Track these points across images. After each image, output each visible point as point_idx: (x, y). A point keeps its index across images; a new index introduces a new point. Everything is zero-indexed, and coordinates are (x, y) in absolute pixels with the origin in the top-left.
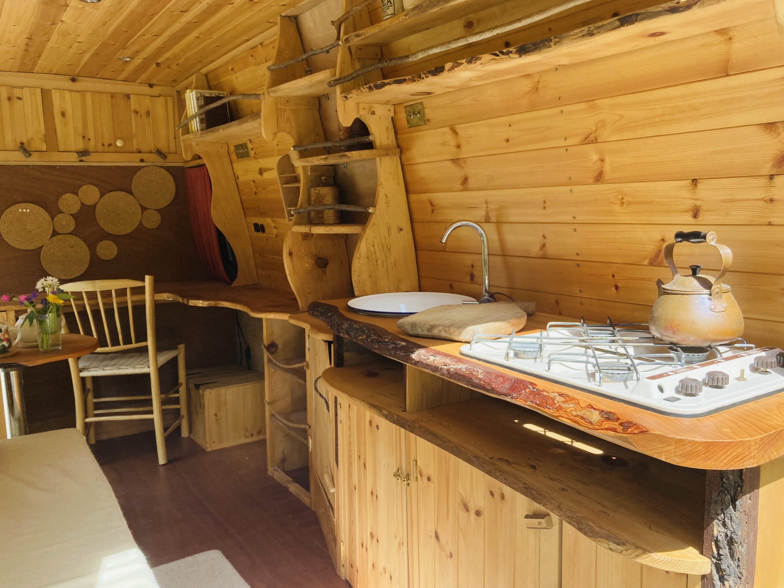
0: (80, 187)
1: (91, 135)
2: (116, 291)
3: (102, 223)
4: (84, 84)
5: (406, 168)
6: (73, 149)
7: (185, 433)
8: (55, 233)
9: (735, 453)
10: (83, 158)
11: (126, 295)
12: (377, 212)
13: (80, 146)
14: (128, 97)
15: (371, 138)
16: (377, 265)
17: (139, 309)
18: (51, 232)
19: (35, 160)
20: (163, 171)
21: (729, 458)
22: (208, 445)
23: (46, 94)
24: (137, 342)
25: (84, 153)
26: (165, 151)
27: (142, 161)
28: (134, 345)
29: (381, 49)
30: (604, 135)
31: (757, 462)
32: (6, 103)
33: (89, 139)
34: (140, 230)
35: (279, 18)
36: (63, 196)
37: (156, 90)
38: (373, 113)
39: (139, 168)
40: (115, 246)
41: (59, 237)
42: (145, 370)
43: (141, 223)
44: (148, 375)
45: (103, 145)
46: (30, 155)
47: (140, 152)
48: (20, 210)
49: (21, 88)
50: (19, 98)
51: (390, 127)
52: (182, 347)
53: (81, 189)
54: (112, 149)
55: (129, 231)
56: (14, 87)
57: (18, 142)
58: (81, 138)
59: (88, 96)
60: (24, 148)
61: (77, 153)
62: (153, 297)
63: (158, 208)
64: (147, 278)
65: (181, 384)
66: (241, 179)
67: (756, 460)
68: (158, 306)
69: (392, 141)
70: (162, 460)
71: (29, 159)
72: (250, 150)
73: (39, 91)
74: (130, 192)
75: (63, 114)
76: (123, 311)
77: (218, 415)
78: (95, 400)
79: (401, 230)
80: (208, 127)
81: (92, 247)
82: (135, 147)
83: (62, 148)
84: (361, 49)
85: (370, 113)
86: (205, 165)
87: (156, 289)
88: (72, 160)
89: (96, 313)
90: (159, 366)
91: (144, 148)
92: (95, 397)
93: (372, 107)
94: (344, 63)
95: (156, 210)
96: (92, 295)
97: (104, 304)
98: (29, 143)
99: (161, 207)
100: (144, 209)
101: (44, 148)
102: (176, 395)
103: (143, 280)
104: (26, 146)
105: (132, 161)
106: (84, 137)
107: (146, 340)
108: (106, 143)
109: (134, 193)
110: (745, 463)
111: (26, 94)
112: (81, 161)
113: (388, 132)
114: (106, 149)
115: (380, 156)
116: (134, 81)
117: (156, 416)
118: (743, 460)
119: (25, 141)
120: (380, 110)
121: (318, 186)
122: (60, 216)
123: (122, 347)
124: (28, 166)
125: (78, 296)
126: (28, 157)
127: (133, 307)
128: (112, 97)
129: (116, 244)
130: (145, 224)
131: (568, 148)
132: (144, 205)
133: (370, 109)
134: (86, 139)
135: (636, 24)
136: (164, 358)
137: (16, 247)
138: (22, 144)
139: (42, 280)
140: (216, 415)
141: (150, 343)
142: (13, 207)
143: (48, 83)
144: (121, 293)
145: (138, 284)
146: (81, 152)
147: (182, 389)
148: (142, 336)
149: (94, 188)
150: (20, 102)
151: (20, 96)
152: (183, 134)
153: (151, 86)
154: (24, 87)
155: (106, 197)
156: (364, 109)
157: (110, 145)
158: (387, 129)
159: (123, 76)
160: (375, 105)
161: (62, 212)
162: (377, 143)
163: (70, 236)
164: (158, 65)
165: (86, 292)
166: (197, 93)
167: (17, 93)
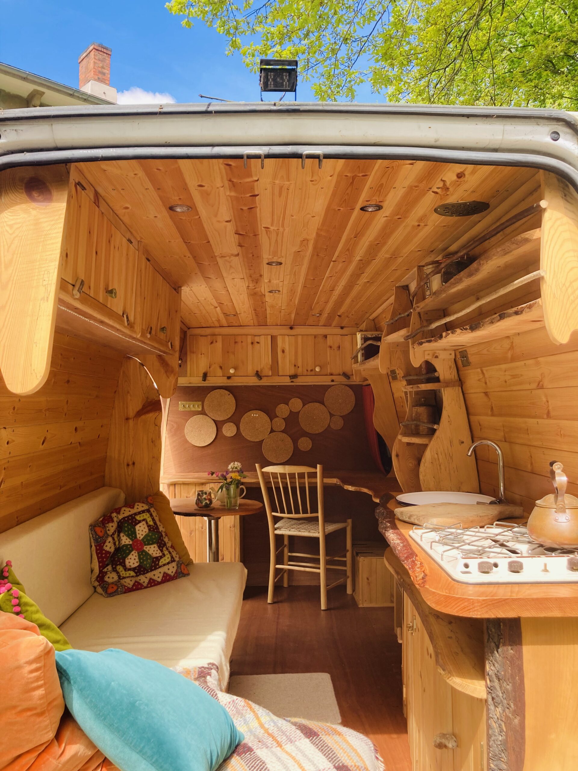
0: (290, 400)
1: (300, 364)
2: (298, 474)
3: (302, 425)
4: (298, 330)
5: (466, 396)
6: (288, 375)
7: (349, 591)
8: (272, 431)
9: (462, 605)
10: (292, 380)
11: (304, 478)
12: (440, 429)
13: (292, 372)
14: (325, 336)
15: (436, 374)
16: (440, 469)
17: (313, 489)
18: (269, 430)
19: (265, 382)
20: (348, 388)
21: (459, 608)
22: (361, 602)
23: (274, 339)
24: (311, 513)
25: (294, 377)
26: (349, 373)
27: (333, 381)
28: (309, 515)
29: (444, 312)
30: (546, 384)
31: (480, 615)
32: (250, 346)
33: (298, 367)
34: (328, 430)
35: (395, 288)
36: (279, 406)
37: (345, 331)
38: (437, 357)
39: (330, 386)
40: (311, 441)
41: (274, 433)
42: (315, 535)
43: (329, 425)
44: (318, 539)
45: (307, 370)
46: (261, 379)
47: (332, 375)
48: (252, 415)
49: (259, 336)
50: (258, 343)
51: (453, 366)
52: (350, 521)
53: (291, 401)
54: (313, 373)
55: (320, 431)
56: (255, 336)
57: (255, 370)
58: (293, 366)
59: (300, 338)
60: (258, 375)
61: (290, 376)
62: (323, 480)
63: (342, 415)
64: (318, 466)
65: (348, 551)
66: (395, 396)
67: (479, 613)
68: (326, 488)
69: (454, 376)
70: (323, 607)
71: (261, 381)
72: (397, 374)
73: (270, 337)
74: (323, 403)
75: (283, 351)
76: (303, 489)
77: (370, 579)
78: (289, 554)
79: (463, 442)
80: (366, 359)
81: (295, 442)
82: (329, 371)
83: (280, 374)
84: (427, 313)
85: (434, 357)
86: (370, 385)
87: (324, 475)
88: (286, 381)
89: (286, 489)
90: (327, 533)
91: (334, 372)
92: (290, 551)
93: (435, 353)
94: (415, 324)
95: (341, 416)
96: (283, 476)
97: (290, 482)
98: (261, 370)
99: (344, 414)
100: (331, 415)
101: (270, 374)
102: (344, 559)
103: (316, 468)
104: (259, 373)
105: (325, 381)
106: (295, 366)
107: (318, 512)
108: (309, 370)
109: (326, 404)
110: (471, 613)
111: (262, 339)
112: (292, 382)
113: (451, 370)
114: (309, 373)
115: (444, 387)
116: (330, 326)
117: (321, 571)
118: (469, 611)
119: (259, 370)
120: (443, 355)
121: (417, 406)
122: (276, 419)
123: (301, 515)
124: (259, 386)
125: (275, 475)
126: (260, 380)
127: (309, 487)
128: (315, 337)
129: (311, 440)
130: (332, 426)
131: (532, 391)
132: (332, 412)
133: (433, 355)
134: (297, 367)
135: (505, 319)
136: (331, 528)
137: (249, 439)
138: (257, 371)
139: (232, 464)
140: (368, 579)
141: (320, 514)
142: (249, 413)
143: (275, 331)
144: (302, 476)
145: (312, 470)
146: (292, 376)
147: (349, 555)
148: (314, 509)
149: (299, 400)
150: (259, 345)
151: (259, 341)
152: (354, 363)
153: (342, 328)
154: (261, 335)
155: (306, 406)
156: (429, 354)
157: (312, 370)
158: (450, 367)
159: (321, 323)
160: (437, 352)
161: (278, 417)
162: (441, 378)
163: (281, 433)
164: (339, 316)
165: (280, 473)
166: (362, 335)
167: (257, 339)
